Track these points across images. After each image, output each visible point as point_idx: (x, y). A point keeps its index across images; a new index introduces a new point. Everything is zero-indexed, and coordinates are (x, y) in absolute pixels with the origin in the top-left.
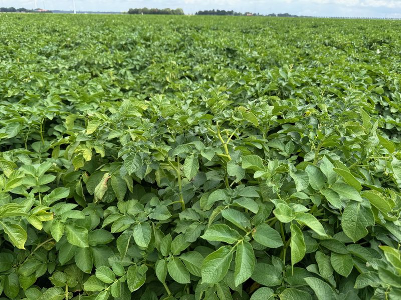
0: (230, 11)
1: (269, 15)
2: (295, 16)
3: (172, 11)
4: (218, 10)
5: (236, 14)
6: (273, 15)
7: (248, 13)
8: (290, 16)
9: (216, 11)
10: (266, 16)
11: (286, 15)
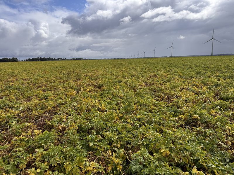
0: (48, 58)
1: (72, 59)
2: (86, 59)
3: (9, 59)
5: (53, 60)
6: (74, 59)
7: (60, 58)
8: (83, 59)
9: (39, 58)
10: (70, 60)
11: (80, 59)
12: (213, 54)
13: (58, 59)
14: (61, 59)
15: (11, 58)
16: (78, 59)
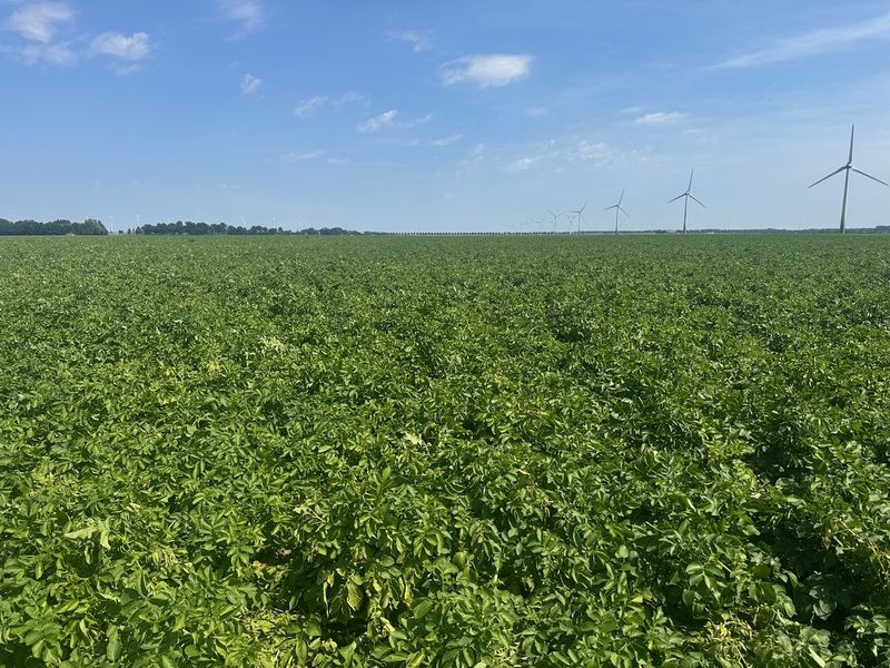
0: (218, 223)
1: (303, 232)
2: (355, 233)
3: (75, 225)
4: (188, 223)
5: (233, 232)
6: (311, 232)
7: (259, 228)
8: (345, 232)
10: (297, 233)
11: (337, 231)
12: (847, 227)
13: (255, 230)
14: (265, 229)
15: (81, 221)
16: (325, 232)
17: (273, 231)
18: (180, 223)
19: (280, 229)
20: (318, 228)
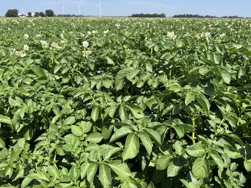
4: (187, 15)
17: (212, 17)
18: (185, 14)
19: (215, 16)
20: (228, 16)
